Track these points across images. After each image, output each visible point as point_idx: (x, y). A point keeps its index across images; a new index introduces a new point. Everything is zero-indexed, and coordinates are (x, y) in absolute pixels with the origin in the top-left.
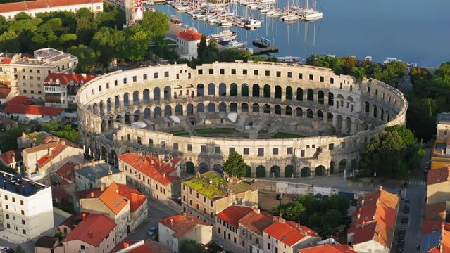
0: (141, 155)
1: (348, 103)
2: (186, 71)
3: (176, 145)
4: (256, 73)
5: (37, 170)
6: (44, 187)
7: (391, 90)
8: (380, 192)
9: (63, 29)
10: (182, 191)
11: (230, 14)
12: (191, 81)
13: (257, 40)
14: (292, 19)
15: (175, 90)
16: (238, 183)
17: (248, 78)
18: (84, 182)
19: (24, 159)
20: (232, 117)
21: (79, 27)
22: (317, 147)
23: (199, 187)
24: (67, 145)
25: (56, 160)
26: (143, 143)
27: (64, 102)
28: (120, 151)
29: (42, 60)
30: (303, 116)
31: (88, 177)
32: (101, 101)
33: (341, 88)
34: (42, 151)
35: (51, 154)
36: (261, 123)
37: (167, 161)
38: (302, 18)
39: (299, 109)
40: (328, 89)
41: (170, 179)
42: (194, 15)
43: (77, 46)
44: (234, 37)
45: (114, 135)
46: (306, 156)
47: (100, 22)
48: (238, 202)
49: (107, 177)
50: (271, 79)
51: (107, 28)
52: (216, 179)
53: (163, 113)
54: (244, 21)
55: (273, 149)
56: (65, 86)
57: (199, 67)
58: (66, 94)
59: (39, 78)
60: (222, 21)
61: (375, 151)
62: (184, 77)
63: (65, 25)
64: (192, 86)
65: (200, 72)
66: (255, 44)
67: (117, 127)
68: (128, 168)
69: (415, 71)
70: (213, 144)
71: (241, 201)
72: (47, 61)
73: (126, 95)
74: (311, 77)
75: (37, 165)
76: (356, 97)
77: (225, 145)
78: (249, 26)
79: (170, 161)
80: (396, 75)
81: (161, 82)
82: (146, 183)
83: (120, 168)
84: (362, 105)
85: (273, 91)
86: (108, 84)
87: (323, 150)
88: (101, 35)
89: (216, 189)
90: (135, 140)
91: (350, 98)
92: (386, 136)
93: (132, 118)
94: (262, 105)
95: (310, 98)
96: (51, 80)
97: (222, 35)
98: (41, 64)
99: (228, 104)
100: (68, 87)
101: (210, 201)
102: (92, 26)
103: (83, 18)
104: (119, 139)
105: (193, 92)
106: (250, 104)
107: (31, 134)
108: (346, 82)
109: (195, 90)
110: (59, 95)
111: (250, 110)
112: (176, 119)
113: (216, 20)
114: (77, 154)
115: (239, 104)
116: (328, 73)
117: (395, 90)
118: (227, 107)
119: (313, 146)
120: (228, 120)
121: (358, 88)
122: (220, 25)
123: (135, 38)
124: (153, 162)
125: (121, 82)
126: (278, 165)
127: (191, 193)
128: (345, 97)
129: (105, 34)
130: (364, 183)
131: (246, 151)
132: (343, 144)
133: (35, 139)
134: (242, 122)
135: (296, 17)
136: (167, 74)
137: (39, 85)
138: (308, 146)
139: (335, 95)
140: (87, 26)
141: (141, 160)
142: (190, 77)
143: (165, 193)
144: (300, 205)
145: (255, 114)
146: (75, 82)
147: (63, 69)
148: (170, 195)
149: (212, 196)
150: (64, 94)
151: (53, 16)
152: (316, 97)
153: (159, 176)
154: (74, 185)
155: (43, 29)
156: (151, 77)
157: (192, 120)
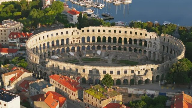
0: (61, 76)
1: (154, 46)
2: (76, 31)
3: (77, 70)
4: (110, 31)
5: (10, 84)
6: (16, 96)
7: (176, 40)
8: (182, 94)
9: (14, 10)
10: (84, 95)
11: (90, 1)
12: (79, 36)
13: (104, 14)
14: (118, 3)
15: (72, 40)
16: (112, 91)
17: (106, 34)
18: (34, 91)
19: (3, 79)
20: (99, 52)
21: (22, 9)
22: (145, 70)
23: (93, 93)
24: (25, 71)
25: (19, 79)
26: (60, 69)
27: (18, 46)
28: (49, 72)
29: (6, 25)
30: (132, 52)
31: (36, 89)
32: (37, 46)
33: (150, 38)
34: (12, 75)
35: (16, 76)
36: (112, 55)
37: (74, 79)
38: (123, 3)
39: (130, 48)
40: (144, 39)
41: (77, 88)
42: (73, 2)
43: (23, 18)
44: (93, 12)
45: (46, 65)
46: (140, 74)
47: (31, 6)
48: (113, 101)
49: (46, 88)
50: (117, 34)
51: (35, 9)
52: (101, 89)
53: (66, 51)
54: (97, 5)
55: (125, 71)
56: (19, 39)
57: (82, 29)
58: (19, 42)
59: (5, 34)
60: (86, 5)
61: (175, 72)
62: (75, 34)
63: (15, 8)
64: (79, 38)
65: (83, 31)
66: (103, 16)
67: (47, 61)
68: (55, 82)
69: (181, 29)
70: (95, 69)
71: (114, 100)
72: (9, 26)
73: (48, 43)
74: (136, 33)
75: (9, 82)
76: (158, 43)
77: (101, 69)
78: (99, 7)
79: (76, 79)
80: (172, 31)
81: (65, 36)
82: (64, 90)
83: (51, 83)
84: (161, 46)
85: (118, 40)
86: (40, 38)
87: (149, 71)
88: (33, 13)
89: (102, 94)
90: (56, 67)
91: (155, 43)
92: (180, 64)
93: (51, 54)
94: (112, 46)
95: (136, 43)
96: (12, 36)
97: (87, 11)
98: (6, 27)
99: (96, 46)
100: (20, 39)
101: (99, 101)
102: (28, 8)
103: (23, 4)
104: (49, 67)
105: (80, 41)
106: (107, 46)
107: (5, 65)
108: (153, 36)
109: (81, 40)
110: (16, 43)
111: (107, 49)
112: (72, 54)
113: (83, 4)
114: (29, 76)
115: (101, 46)
116: (144, 31)
117: (178, 40)
118: (96, 48)
119: (144, 69)
120: (97, 54)
121: (159, 39)
122: (86, 6)
123: (49, 14)
124: (67, 80)
125: (46, 37)
126: (127, 79)
127: (89, 96)
128: (153, 43)
129: (35, 12)
130: (169, 87)
131: (112, 72)
132: (158, 68)
133: (8, 68)
134: (103, 55)
135: (120, 3)
136: (67, 32)
137: (5, 38)
138: (141, 70)
139: (148, 41)
140: (26, 8)
141: (61, 78)
142: (78, 34)
143: (74, 95)
144: (143, 102)
145: (109, 50)
146: (23, 36)
147: (17, 29)
148: (77, 96)
149: (100, 98)
150: (18, 42)
151: (9, 3)
152: (138, 43)
153: (71, 87)
154: (29, 92)
155: (5, 10)
156: (60, 34)
157: (79, 54)
